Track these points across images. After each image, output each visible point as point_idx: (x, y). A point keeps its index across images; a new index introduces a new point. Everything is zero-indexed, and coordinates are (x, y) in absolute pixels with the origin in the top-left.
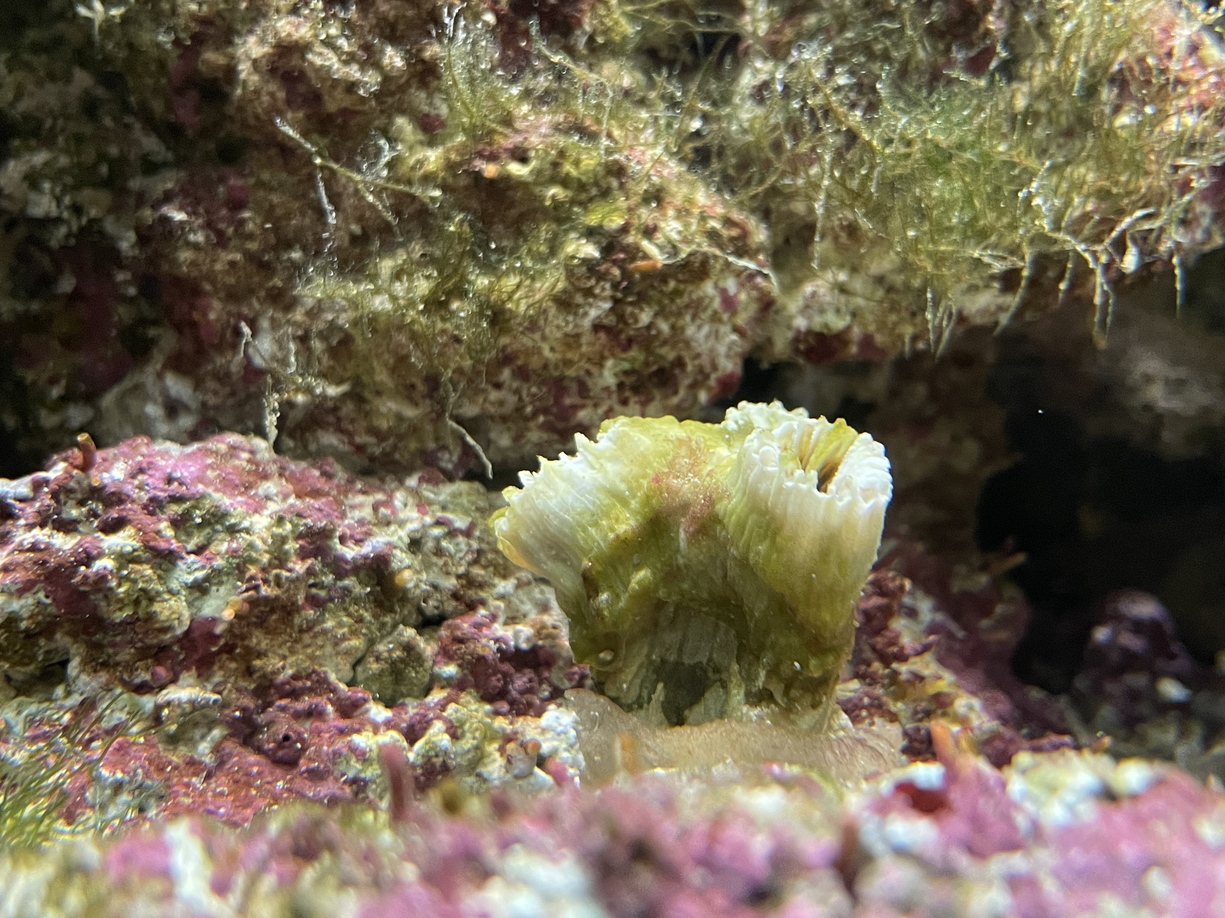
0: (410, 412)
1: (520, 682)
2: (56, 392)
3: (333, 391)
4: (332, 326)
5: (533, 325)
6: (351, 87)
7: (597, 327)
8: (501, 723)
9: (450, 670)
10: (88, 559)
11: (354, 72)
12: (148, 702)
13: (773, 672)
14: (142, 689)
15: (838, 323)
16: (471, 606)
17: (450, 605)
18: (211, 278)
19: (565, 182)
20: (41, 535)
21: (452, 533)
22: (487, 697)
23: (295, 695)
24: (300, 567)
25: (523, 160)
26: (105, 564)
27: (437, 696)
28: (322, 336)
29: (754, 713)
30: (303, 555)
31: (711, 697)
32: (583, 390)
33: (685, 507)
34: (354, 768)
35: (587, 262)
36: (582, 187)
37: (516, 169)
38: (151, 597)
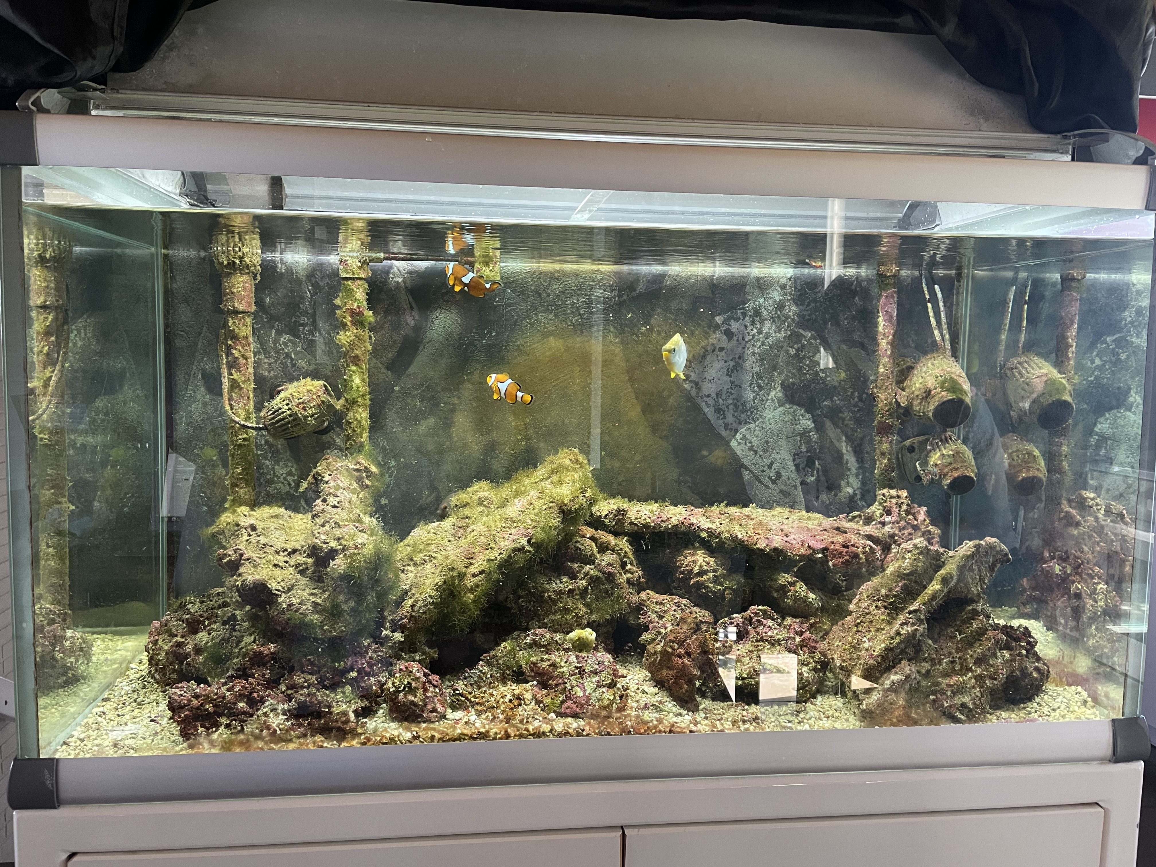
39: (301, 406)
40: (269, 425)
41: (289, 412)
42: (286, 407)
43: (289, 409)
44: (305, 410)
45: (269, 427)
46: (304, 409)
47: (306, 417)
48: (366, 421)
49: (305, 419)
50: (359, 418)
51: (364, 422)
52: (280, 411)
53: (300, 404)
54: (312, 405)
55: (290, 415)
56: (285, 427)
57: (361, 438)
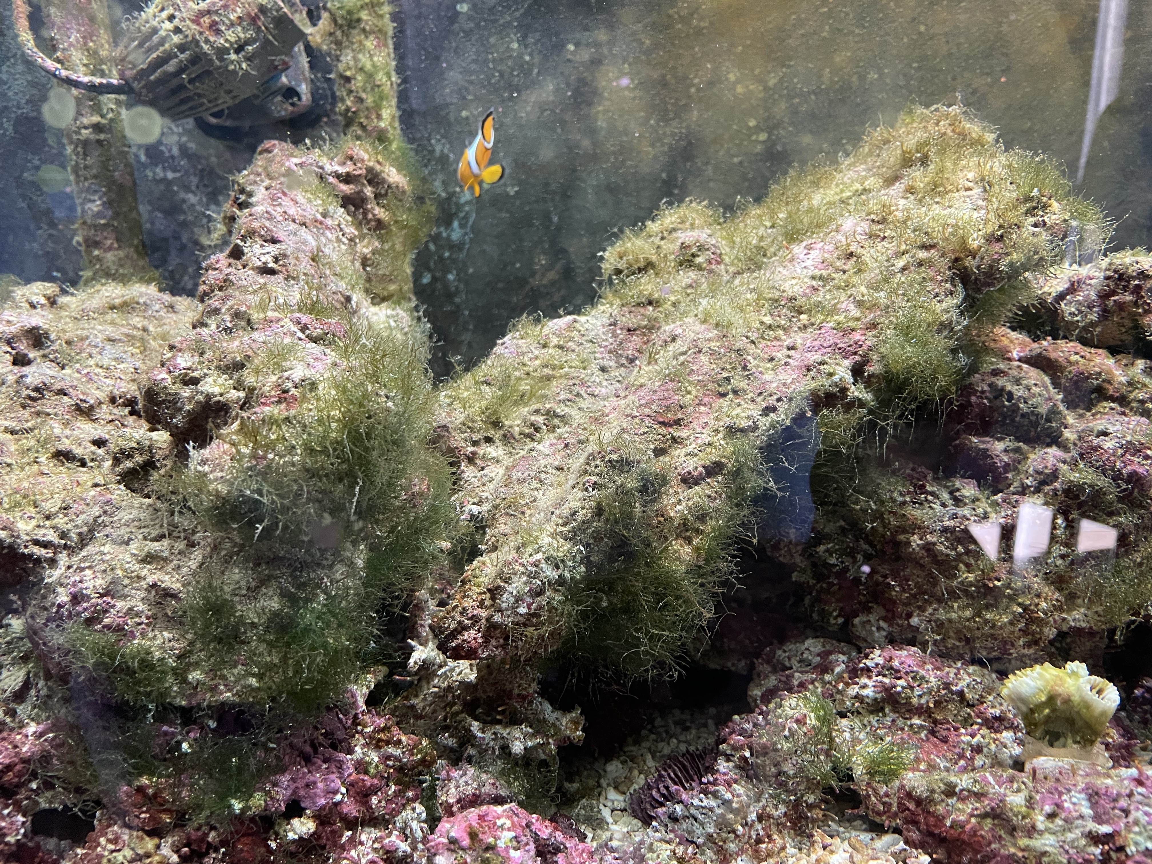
0: (958, 644)
1: (996, 725)
2: (835, 614)
3: (938, 638)
4: (938, 619)
5: (1001, 628)
6: (948, 555)
7: (1020, 630)
8: (993, 735)
9: (979, 720)
10: (895, 687)
11: (948, 551)
12: (909, 723)
13: (1082, 737)
14: (906, 719)
15: (1084, 625)
16: (982, 703)
17: (976, 702)
18: (900, 600)
19: (1011, 589)
20: (880, 678)
21: (977, 683)
22: (988, 728)
23: (942, 724)
24: (943, 692)
25: (999, 580)
26: (899, 689)
27: (975, 727)
28: (935, 622)
29: (1075, 746)
30: (944, 689)
31: (1062, 740)
32: (1013, 645)
33: (1060, 695)
34: (962, 745)
35: (1019, 613)
36: (1016, 590)
37: (996, 583)
38: (910, 698)
39: (206, 20)
40: (135, 78)
41: (176, 39)
42: (168, 25)
43: (177, 30)
44: (218, 32)
45: (135, 85)
46: (214, 27)
47: (222, 52)
48: (388, 75)
49: (221, 59)
50: (368, 66)
51: (381, 77)
52: (155, 39)
53: (202, 14)
54: (233, 17)
55: (182, 48)
56: (175, 82)
57: (379, 117)
